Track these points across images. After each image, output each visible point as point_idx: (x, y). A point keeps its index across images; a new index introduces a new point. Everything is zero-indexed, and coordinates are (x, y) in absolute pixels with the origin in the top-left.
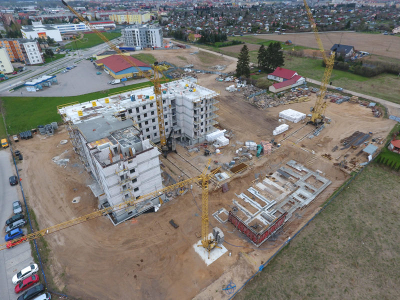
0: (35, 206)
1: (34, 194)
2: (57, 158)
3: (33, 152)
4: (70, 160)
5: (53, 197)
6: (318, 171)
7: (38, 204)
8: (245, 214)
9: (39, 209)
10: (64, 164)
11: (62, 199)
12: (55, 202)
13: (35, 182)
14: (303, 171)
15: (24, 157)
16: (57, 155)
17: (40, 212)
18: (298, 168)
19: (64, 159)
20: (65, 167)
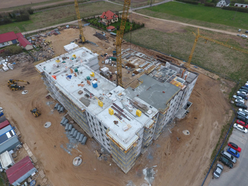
20: (156, 166)
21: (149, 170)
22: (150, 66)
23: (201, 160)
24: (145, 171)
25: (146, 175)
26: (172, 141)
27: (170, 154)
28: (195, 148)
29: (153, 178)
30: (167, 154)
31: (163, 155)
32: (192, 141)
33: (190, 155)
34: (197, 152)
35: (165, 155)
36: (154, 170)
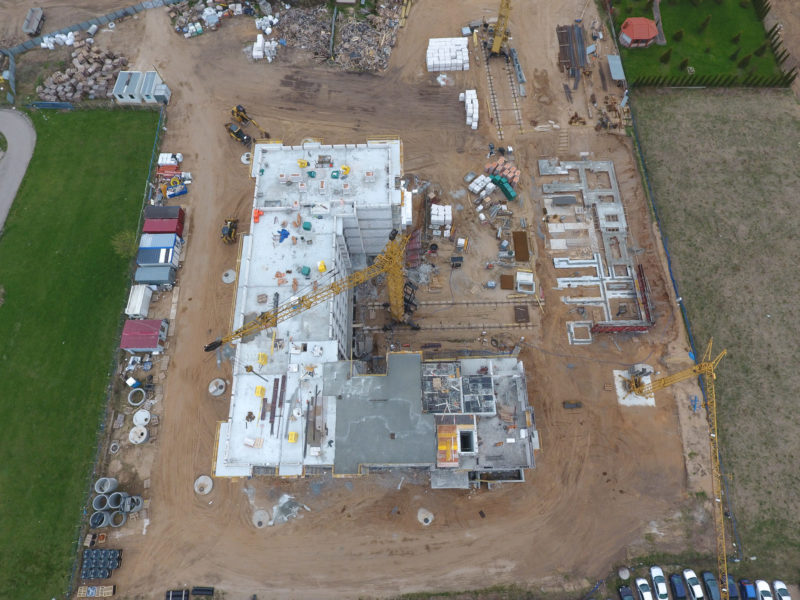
0: (397, 588)
1: (359, 584)
2: (259, 515)
4: (288, 493)
6: (583, 154)
7: (394, 583)
8: (594, 304)
9: (408, 584)
10: (295, 510)
11: (405, 540)
12: (408, 553)
13: (321, 577)
14: (569, 170)
16: (250, 512)
17: (419, 583)
18: (560, 171)
19: (278, 504)
20: (309, 509)
21: (291, 504)
22: (584, 284)
23: (382, 579)
24: (285, 498)
25: (281, 505)
26: (380, 503)
27: (349, 516)
28: (403, 555)
29: (286, 519)
30: (346, 512)
31: (339, 507)
32: (411, 540)
33: (378, 553)
34: (396, 563)
35: (340, 510)
36: (299, 511)
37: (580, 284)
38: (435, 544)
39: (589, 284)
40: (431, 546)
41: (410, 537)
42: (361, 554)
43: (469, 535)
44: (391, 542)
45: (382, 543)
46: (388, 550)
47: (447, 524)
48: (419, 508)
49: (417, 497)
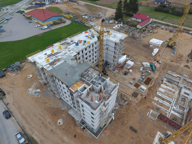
0: (33, 133)
1: (28, 123)
2: (30, 89)
3: (10, 87)
4: (40, 90)
5: (42, 123)
6: (185, 75)
7: (34, 131)
8: (164, 111)
9: (36, 135)
10: (37, 94)
11: (49, 123)
12: (46, 127)
13: (23, 113)
14: (177, 76)
15: (6, 93)
16: (30, 87)
17: (39, 138)
18: (174, 75)
19: (36, 90)
20: (40, 96)
21: (38, 92)
22: (164, 104)
23: (34, 127)
26: (54, 109)
28: (44, 126)
29: (34, 94)
30: (46, 104)
31: (46, 101)
32: (51, 124)
33: (40, 120)
34: (41, 126)
37: (163, 103)
38: (54, 131)
39: (166, 104)
40: (53, 131)
41: (51, 123)
42: (36, 116)
43: (65, 138)
44: (46, 120)
45: (44, 118)
46: (43, 121)
47: (63, 129)
48: (61, 118)
49: (64, 115)
